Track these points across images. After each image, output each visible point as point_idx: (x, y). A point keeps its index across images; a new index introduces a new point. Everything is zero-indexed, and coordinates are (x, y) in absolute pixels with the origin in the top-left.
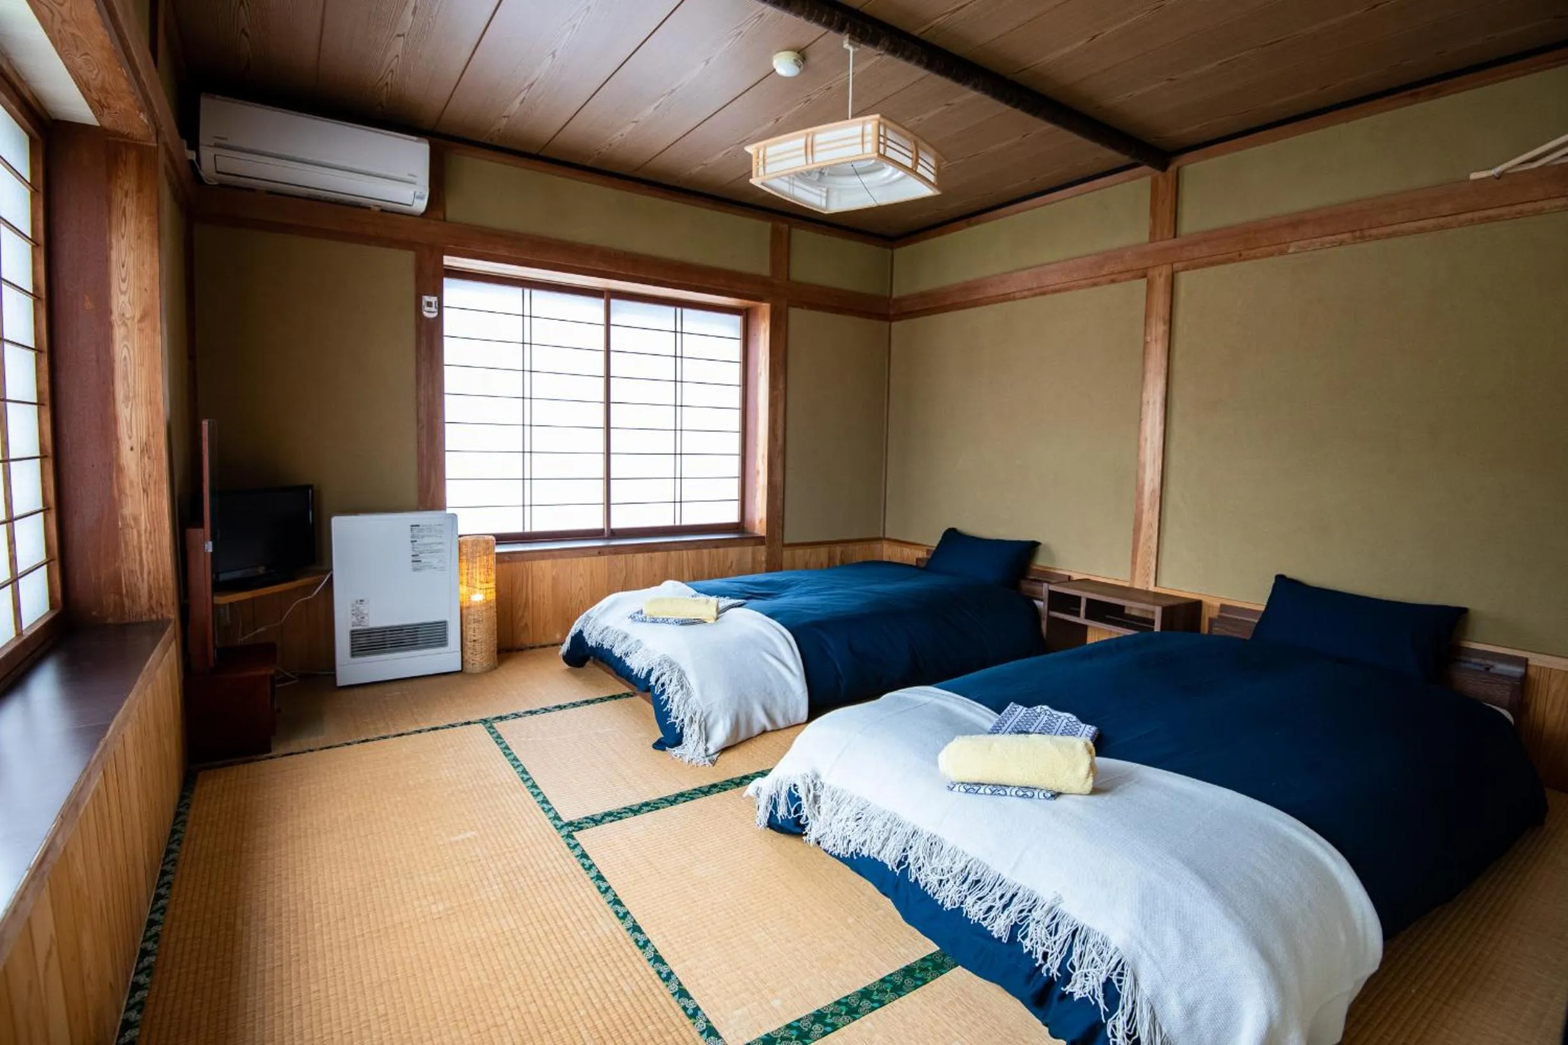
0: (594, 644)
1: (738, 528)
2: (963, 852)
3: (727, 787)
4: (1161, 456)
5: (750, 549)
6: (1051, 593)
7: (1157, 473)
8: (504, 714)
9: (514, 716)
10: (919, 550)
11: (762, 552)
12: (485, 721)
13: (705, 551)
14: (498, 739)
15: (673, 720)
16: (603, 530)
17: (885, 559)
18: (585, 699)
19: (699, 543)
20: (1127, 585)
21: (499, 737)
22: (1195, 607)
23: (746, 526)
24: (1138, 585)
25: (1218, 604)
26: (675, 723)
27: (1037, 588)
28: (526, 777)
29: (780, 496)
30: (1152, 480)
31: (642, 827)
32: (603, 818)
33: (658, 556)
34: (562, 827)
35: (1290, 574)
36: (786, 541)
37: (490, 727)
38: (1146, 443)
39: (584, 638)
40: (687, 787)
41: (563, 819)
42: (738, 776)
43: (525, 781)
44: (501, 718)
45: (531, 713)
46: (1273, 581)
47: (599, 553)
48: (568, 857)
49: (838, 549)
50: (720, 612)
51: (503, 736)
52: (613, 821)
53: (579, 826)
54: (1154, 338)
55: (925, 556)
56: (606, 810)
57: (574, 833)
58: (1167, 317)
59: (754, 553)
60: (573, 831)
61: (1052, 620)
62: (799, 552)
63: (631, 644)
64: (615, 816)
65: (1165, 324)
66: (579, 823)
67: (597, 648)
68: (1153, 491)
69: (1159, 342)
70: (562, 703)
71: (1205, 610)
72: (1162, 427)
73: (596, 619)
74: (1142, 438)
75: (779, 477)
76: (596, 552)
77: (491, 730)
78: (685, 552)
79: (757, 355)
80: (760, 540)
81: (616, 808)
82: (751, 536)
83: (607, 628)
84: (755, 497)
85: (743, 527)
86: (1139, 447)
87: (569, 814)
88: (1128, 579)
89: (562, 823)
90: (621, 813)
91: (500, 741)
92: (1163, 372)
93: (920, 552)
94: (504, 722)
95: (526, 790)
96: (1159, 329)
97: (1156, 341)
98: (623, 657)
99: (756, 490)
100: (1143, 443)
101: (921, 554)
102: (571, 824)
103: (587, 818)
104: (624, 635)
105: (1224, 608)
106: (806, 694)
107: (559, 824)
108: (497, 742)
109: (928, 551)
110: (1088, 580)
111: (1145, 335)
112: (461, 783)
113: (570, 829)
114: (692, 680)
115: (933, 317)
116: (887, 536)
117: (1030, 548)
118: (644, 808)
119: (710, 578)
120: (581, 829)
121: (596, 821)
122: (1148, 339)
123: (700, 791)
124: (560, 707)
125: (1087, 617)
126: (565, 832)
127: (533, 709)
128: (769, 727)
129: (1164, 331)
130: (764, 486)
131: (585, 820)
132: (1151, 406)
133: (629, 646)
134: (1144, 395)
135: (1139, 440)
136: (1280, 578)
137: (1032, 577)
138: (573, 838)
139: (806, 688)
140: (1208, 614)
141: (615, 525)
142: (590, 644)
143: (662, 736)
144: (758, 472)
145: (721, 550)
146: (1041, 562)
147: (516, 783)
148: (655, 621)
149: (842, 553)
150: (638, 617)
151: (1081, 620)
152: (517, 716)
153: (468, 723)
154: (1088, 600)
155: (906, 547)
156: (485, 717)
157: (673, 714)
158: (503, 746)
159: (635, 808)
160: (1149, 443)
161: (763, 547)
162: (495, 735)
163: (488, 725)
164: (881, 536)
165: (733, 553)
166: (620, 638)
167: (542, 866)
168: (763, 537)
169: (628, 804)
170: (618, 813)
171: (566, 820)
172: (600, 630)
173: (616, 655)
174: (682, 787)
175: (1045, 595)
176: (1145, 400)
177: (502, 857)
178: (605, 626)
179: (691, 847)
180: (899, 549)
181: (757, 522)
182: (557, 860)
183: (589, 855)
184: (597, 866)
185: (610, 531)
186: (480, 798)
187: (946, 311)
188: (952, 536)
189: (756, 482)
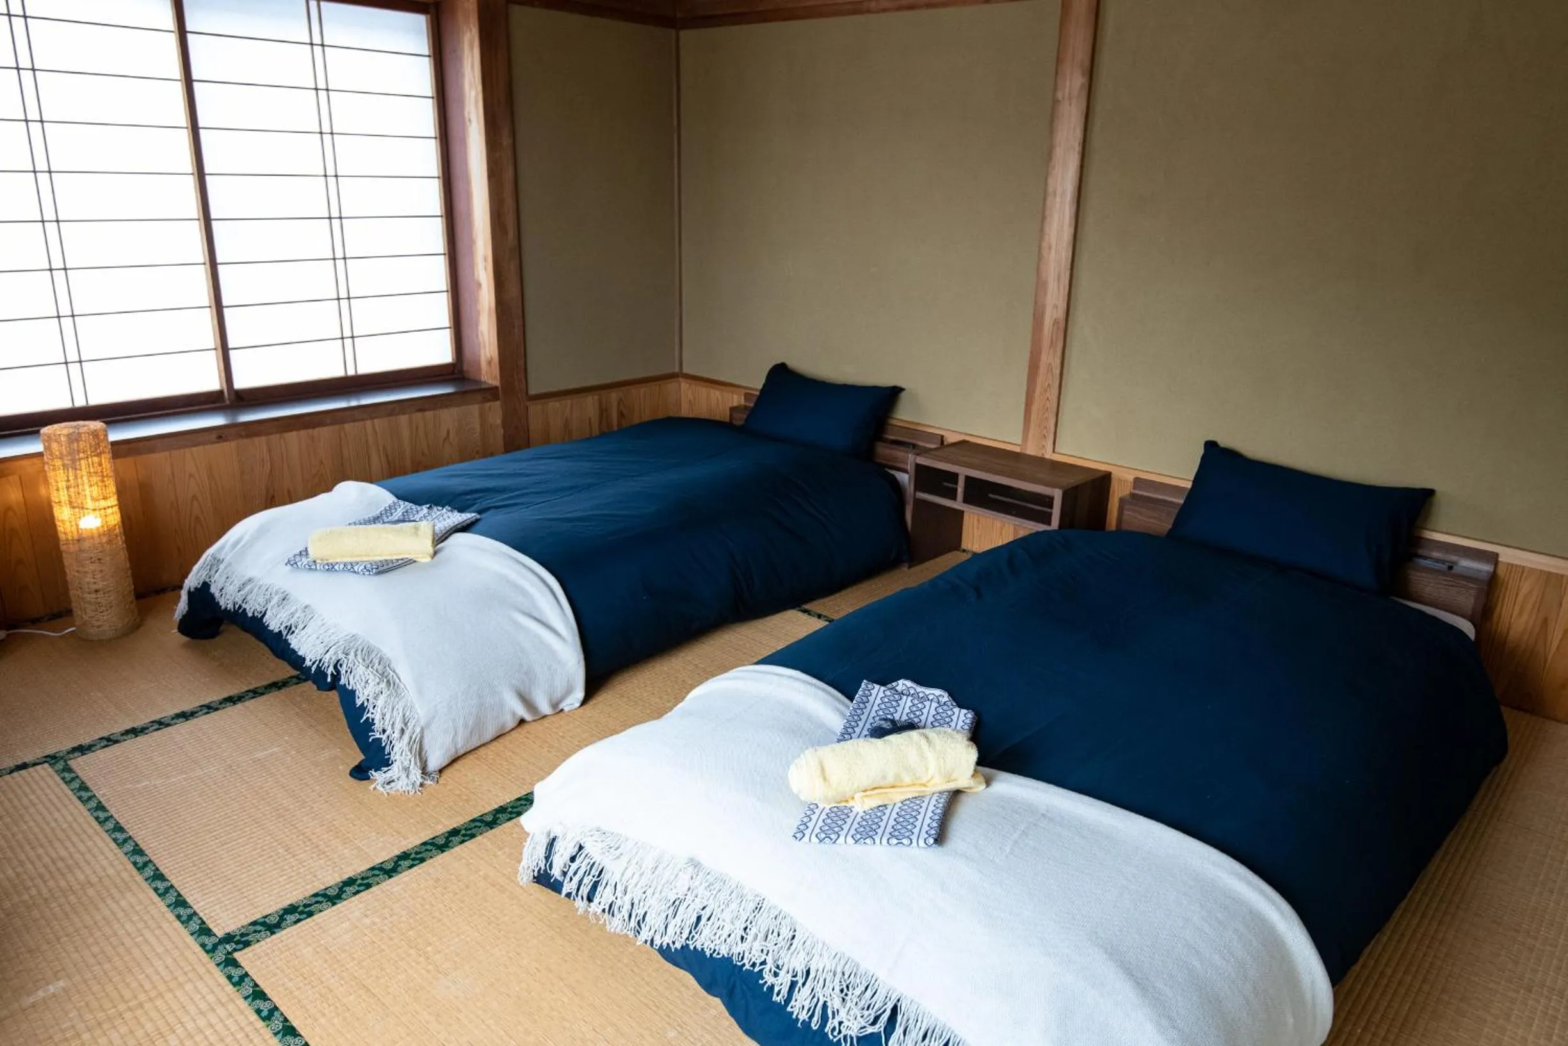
0: (230, 606)
1: (453, 373)
2: (824, 944)
3: (473, 831)
4: (1068, 273)
5: (475, 409)
6: (919, 467)
7: (1061, 299)
8: (85, 741)
9: (105, 743)
10: (733, 393)
11: (495, 412)
12: (52, 759)
13: (403, 419)
14: (82, 790)
15: (378, 736)
16: (221, 392)
17: (685, 412)
18: (226, 695)
19: (390, 407)
20: (1017, 450)
21: (84, 787)
22: (1102, 482)
23: (465, 368)
24: (1031, 451)
25: (1131, 478)
26: (381, 739)
27: (899, 453)
28: (140, 860)
29: (518, 322)
30: (1056, 306)
31: (346, 925)
32: (282, 918)
33: (324, 433)
34: (215, 947)
35: (1224, 441)
36: (532, 392)
37: (64, 770)
38: (1050, 252)
39: (212, 596)
40: (411, 841)
41: (215, 930)
42: (489, 809)
43: (140, 868)
44: (82, 750)
45: (135, 732)
46: (1201, 451)
47: (220, 437)
48: (232, 1000)
49: (614, 396)
50: (440, 539)
51: (89, 784)
52: (299, 921)
53: (241, 940)
54: (1067, 95)
55: (743, 402)
56: (286, 903)
57: (236, 955)
58: (1087, 63)
59: (482, 415)
60: (235, 950)
61: (919, 503)
62: (554, 405)
63: (296, 611)
64: (301, 913)
65: (1083, 75)
66: (242, 935)
67: (236, 612)
68: (1056, 322)
69: (1074, 102)
70: (187, 707)
71: (1115, 485)
72: (1072, 230)
73: (230, 564)
74: (1045, 245)
75: (513, 291)
76: (214, 436)
77: (68, 774)
78: (369, 423)
79: (461, 88)
80: (491, 393)
81: (301, 897)
82: (474, 387)
83: (250, 580)
84: (477, 325)
85: (461, 371)
86: (1040, 257)
87: (223, 923)
88: (1019, 442)
89: (214, 940)
90: (310, 905)
91: (85, 795)
92: (1077, 148)
93: (735, 396)
94: (90, 757)
95: (145, 885)
96: (1073, 82)
97: (1070, 99)
98: (284, 633)
99: (478, 313)
100: (1045, 253)
101: (737, 400)
102: (229, 938)
103: (254, 923)
104: (282, 596)
105: (1138, 482)
106: (582, 663)
107: (210, 942)
108: (80, 798)
109: (747, 396)
110: (968, 442)
111: (1055, 89)
112: (27, 889)
113: (229, 948)
114: (404, 673)
115: (746, 29)
116: (685, 370)
117: (891, 395)
118: (347, 889)
119: (416, 470)
120: (247, 944)
121: (270, 926)
122: (1059, 95)
123: (432, 844)
124: (185, 716)
125: (966, 500)
126: (220, 955)
127: (137, 724)
128: (528, 717)
129: (1082, 85)
130: (490, 308)
131: (252, 928)
132: (1058, 199)
133: (293, 614)
134: (1050, 181)
135: (1040, 247)
136: (1211, 446)
137: (892, 437)
138: (235, 964)
139: (582, 657)
140: (1118, 492)
141: (242, 382)
142: (222, 603)
143: (362, 757)
144: (479, 285)
145: (429, 414)
146: (904, 414)
147: (125, 875)
148: (331, 568)
149: (620, 401)
150: (300, 560)
151: (958, 505)
152: (110, 741)
153: (24, 766)
154: (968, 478)
155: (714, 388)
156: (50, 751)
157: (378, 726)
158: (93, 804)
159: (332, 893)
160: (1053, 251)
161: (498, 403)
162: (76, 785)
163: (60, 765)
164: (677, 370)
165: (448, 417)
166: (274, 601)
167: (190, 1026)
168: (496, 388)
169: (319, 887)
170: (305, 906)
171: (220, 933)
172: (237, 583)
173: (271, 628)
174: (404, 843)
175: (910, 467)
176: (1050, 189)
177: (118, 1022)
178: (247, 577)
179: (429, 949)
180: (704, 390)
181: (484, 365)
182: (213, 1010)
183: (266, 991)
184: (282, 1009)
185: (233, 397)
186: (66, 914)
187: (765, 20)
188: (780, 374)
189: (476, 300)
